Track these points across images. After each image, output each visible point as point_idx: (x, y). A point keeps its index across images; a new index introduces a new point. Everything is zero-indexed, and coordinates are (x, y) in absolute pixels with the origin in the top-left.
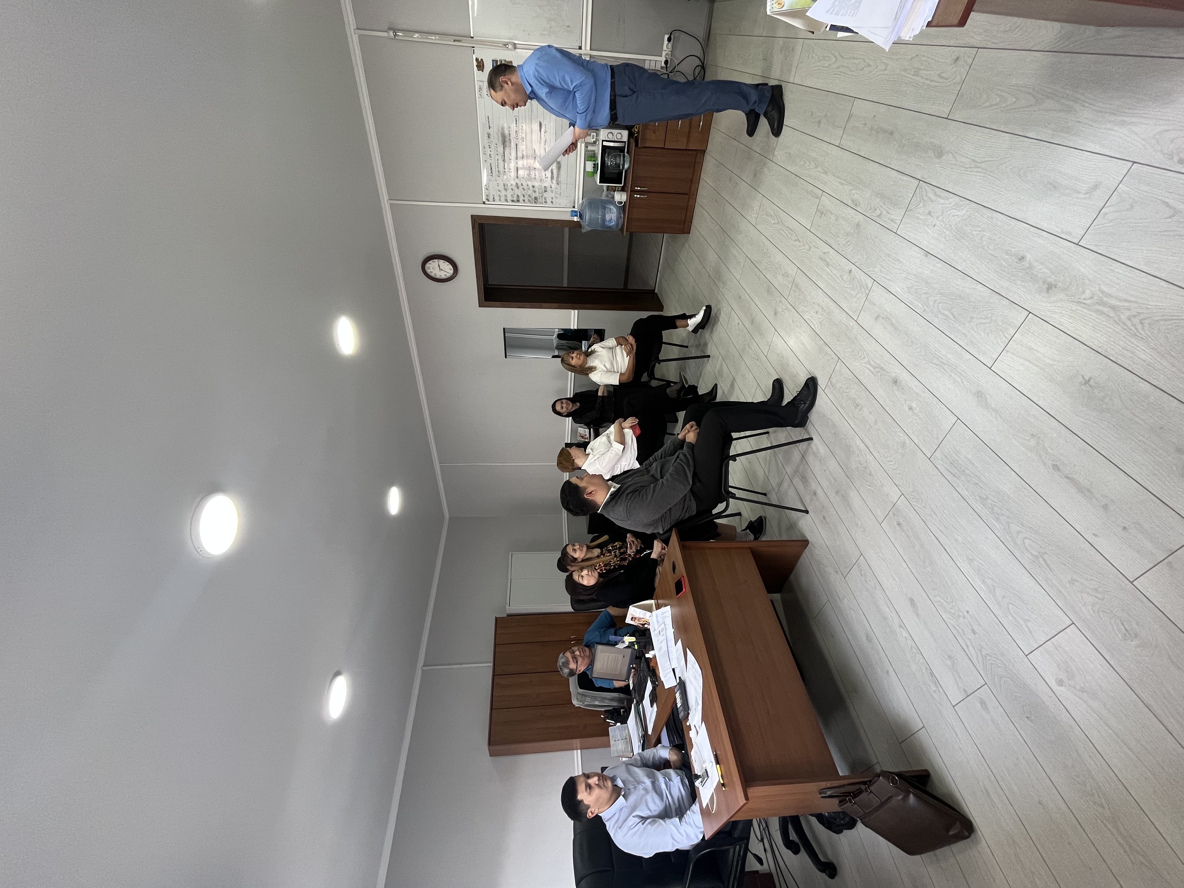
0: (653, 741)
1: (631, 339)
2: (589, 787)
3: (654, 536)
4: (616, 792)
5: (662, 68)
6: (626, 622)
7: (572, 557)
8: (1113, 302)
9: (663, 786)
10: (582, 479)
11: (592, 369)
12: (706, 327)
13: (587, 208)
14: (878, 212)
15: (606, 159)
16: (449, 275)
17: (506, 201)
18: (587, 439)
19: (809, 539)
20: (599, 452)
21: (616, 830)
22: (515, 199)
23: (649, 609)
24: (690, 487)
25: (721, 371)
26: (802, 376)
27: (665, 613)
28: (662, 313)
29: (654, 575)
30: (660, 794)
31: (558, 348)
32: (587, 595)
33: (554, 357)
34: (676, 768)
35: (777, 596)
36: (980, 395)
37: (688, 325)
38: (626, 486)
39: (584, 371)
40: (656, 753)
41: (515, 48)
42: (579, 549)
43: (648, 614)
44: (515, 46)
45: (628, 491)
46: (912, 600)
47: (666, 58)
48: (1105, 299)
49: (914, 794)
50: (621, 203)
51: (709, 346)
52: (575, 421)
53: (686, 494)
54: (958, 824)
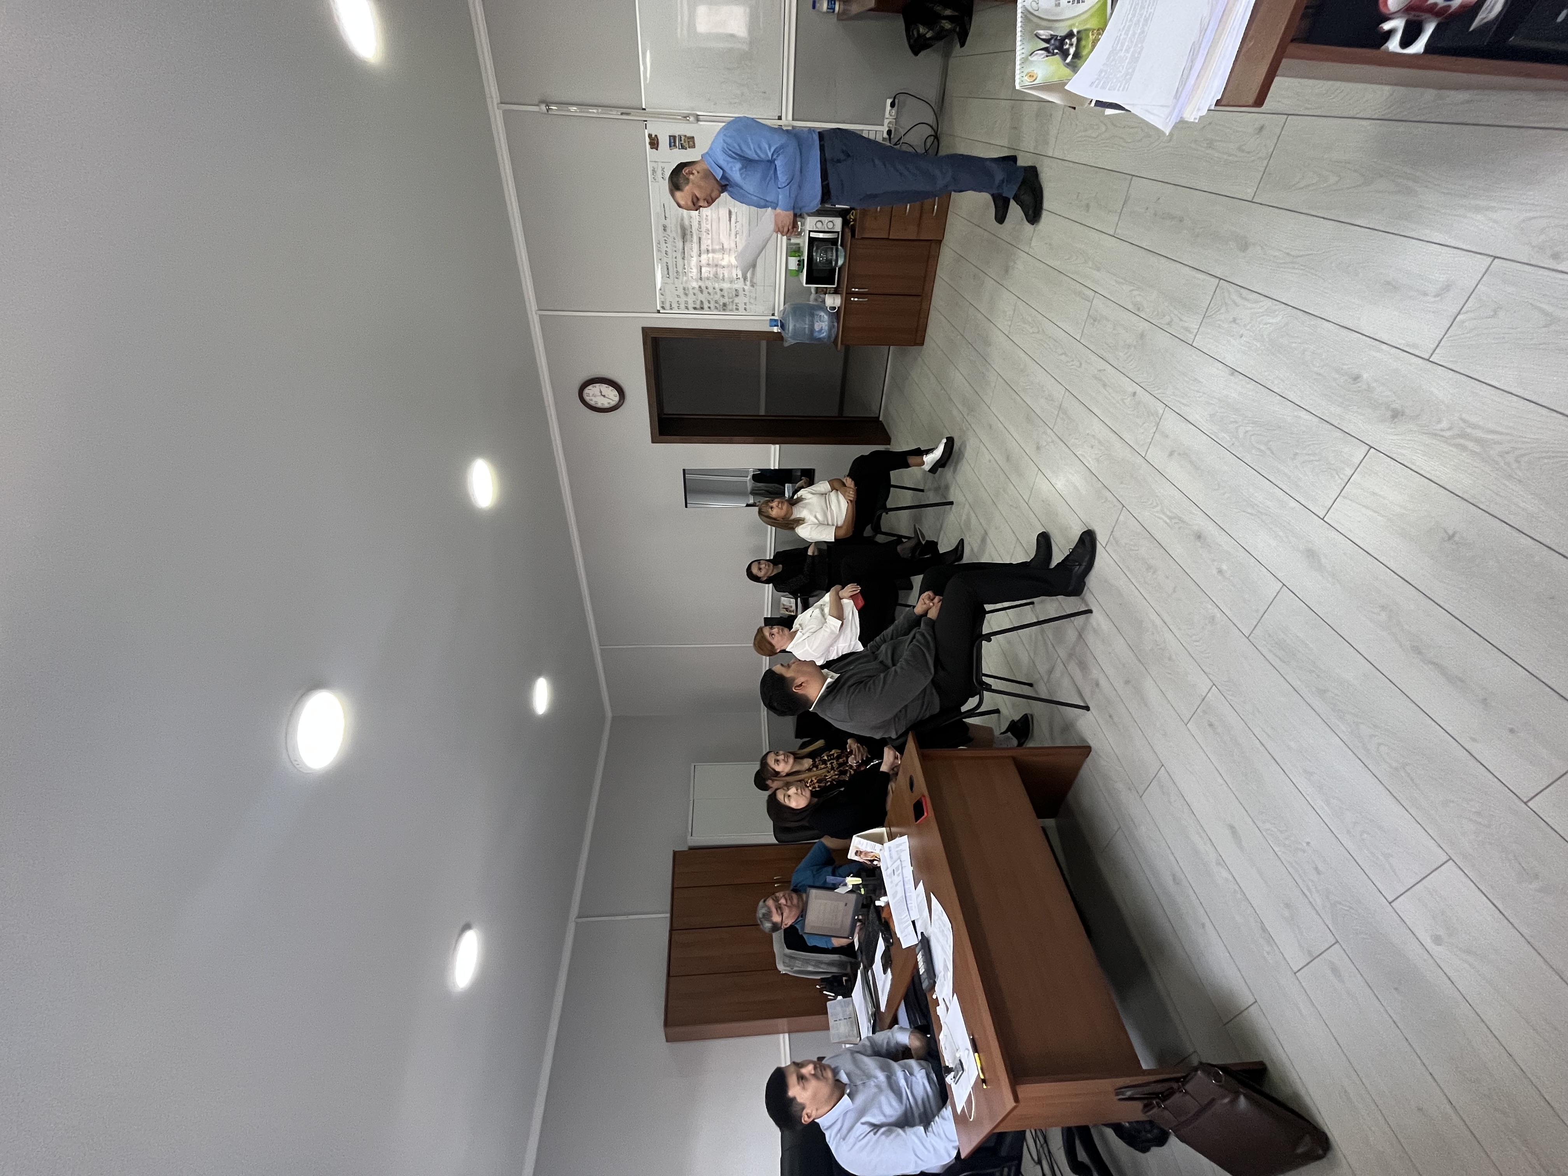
0: (888, 1021)
1: (849, 482)
2: (801, 1078)
3: (884, 742)
4: (839, 1089)
5: (884, 139)
6: (849, 857)
7: (774, 770)
8: (1480, 434)
9: (902, 1083)
10: (789, 666)
11: (800, 521)
12: (948, 464)
13: (790, 315)
14: (1167, 319)
15: (814, 254)
16: (613, 403)
17: (687, 308)
18: (793, 612)
19: (1091, 744)
20: (810, 629)
21: (839, 1142)
22: (698, 306)
23: (879, 840)
24: (931, 677)
25: (968, 522)
26: (1075, 528)
27: (900, 845)
28: (888, 446)
29: (886, 793)
30: (897, 1093)
31: (754, 493)
32: (795, 821)
33: (748, 505)
34: (919, 1058)
35: (1050, 823)
36: (1311, 554)
37: (923, 463)
38: (847, 675)
39: (789, 524)
40: (891, 1036)
41: (698, 120)
42: (784, 760)
43: (878, 846)
44: (697, 118)
45: (850, 683)
46: (1232, 827)
47: (889, 127)
48: (1469, 430)
49: (1246, 1096)
50: (835, 308)
51: (952, 490)
52: (778, 588)
53: (926, 687)
54: (1307, 1138)
